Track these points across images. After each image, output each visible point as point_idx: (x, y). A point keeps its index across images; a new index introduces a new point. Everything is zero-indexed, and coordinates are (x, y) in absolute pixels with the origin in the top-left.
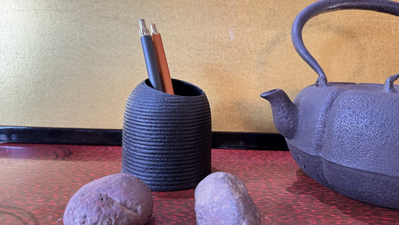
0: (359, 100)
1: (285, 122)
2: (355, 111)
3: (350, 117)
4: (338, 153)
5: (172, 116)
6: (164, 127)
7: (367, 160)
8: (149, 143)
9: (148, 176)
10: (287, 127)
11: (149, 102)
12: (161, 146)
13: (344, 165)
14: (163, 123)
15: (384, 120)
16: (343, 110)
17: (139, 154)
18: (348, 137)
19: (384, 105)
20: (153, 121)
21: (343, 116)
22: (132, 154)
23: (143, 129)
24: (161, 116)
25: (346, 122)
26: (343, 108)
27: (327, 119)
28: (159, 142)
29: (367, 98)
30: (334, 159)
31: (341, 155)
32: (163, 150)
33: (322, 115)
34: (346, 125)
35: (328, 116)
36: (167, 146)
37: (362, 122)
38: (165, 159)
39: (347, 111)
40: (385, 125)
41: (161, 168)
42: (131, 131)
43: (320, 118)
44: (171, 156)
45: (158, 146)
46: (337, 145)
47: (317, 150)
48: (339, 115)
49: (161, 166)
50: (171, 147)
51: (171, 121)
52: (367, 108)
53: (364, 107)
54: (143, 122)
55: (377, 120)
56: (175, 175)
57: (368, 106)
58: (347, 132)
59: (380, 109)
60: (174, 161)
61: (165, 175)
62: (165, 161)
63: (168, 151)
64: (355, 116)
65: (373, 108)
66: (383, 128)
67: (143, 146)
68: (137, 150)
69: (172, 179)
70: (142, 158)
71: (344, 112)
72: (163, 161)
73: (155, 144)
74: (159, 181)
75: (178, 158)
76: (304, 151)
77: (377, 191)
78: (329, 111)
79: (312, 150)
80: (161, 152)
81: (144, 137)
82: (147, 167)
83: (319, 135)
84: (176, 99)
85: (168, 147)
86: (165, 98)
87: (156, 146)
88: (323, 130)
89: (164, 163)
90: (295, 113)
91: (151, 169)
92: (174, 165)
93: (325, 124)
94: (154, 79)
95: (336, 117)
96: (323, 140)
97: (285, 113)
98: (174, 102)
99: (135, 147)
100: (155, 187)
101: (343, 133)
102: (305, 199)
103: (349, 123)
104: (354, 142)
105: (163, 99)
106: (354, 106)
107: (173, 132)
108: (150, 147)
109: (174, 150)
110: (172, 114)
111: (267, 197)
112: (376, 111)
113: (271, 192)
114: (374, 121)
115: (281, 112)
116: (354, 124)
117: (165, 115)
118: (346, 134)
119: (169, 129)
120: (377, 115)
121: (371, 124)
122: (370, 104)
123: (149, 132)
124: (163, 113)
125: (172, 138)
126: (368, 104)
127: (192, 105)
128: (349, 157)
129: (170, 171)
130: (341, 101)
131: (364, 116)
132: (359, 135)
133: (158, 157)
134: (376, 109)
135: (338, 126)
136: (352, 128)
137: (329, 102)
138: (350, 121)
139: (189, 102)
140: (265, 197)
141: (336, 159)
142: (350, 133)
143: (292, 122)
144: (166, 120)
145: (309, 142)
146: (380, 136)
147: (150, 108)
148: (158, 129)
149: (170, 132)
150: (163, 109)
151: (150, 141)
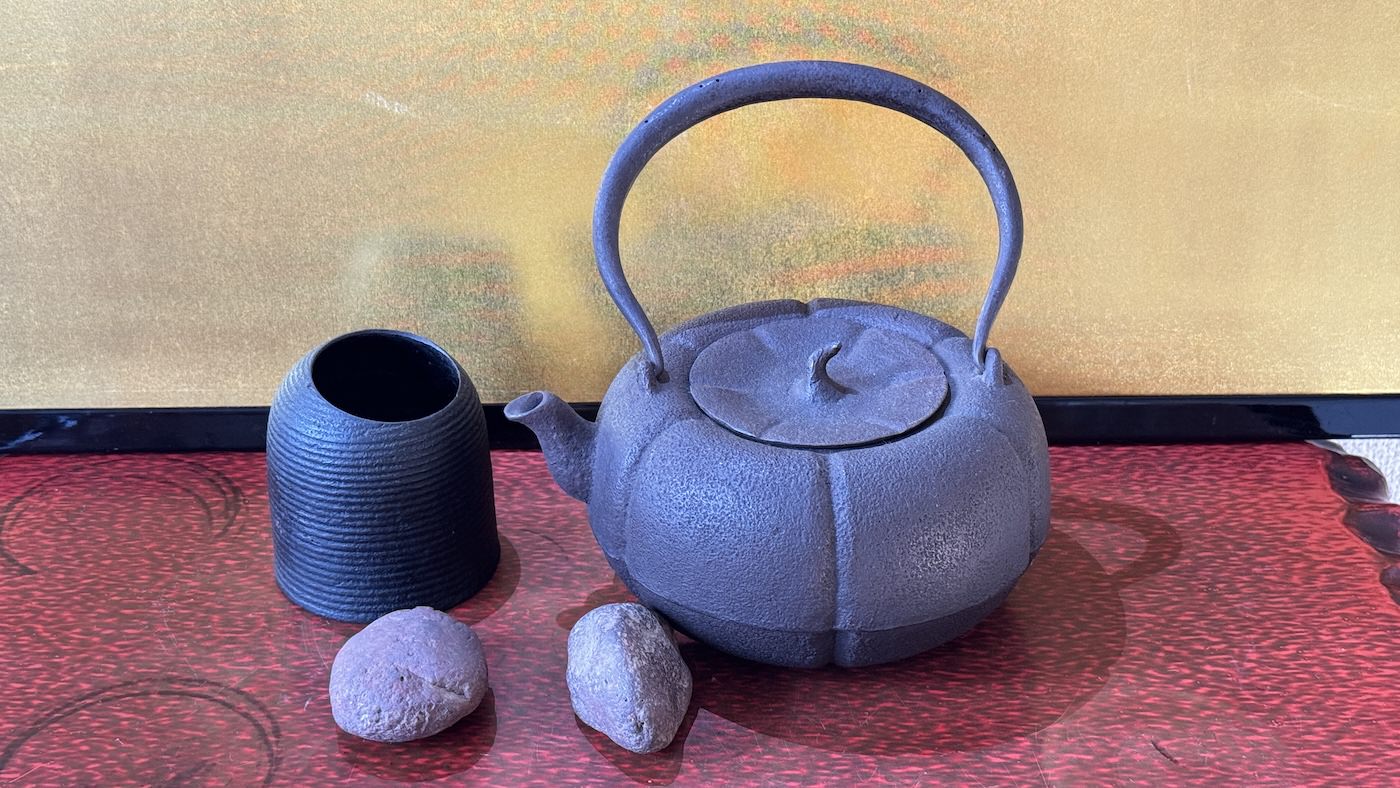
2: (668, 491)
5: (384, 473)
6: (367, 496)
9: (342, 595)
12: (366, 534)
14: (366, 489)
16: (651, 484)
17: (317, 549)
20: (342, 485)
22: (300, 546)
23: (322, 501)
24: (359, 474)
26: (650, 477)
28: (359, 527)
32: (372, 542)
36: (380, 533)
38: (378, 561)
39: (656, 486)
41: (370, 577)
44: (391, 552)
45: (359, 534)
49: (370, 573)
50: (389, 536)
51: (383, 483)
53: (682, 484)
54: (318, 485)
56: (403, 589)
60: (400, 562)
61: (381, 592)
62: (380, 565)
63: (382, 545)
67: (325, 535)
68: (312, 540)
70: (325, 557)
72: (375, 564)
73: (351, 530)
75: (406, 554)
80: (368, 546)
82: (339, 575)
85: (381, 537)
86: (364, 432)
89: (377, 567)
91: (348, 581)
92: (398, 570)
98: (387, 441)
99: (307, 534)
105: (359, 434)
106: (667, 479)
107: (389, 505)
108: (341, 536)
109: (396, 539)
110: (384, 468)
112: (699, 496)
117: (369, 472)
119: (379, 499)
122: (694, 480)
123: (336, 507)
124: (363, 467)
125: (389, 517)
127: (429, 439)
129: (391, 583)
133: (361, 557)
134: (700, 492)
139: (423, 434)
144: (372, 481)
147: (332, 454)
148: (354, 500)
149: (382, 507)
150: (362, 459)
151: (338, 525)
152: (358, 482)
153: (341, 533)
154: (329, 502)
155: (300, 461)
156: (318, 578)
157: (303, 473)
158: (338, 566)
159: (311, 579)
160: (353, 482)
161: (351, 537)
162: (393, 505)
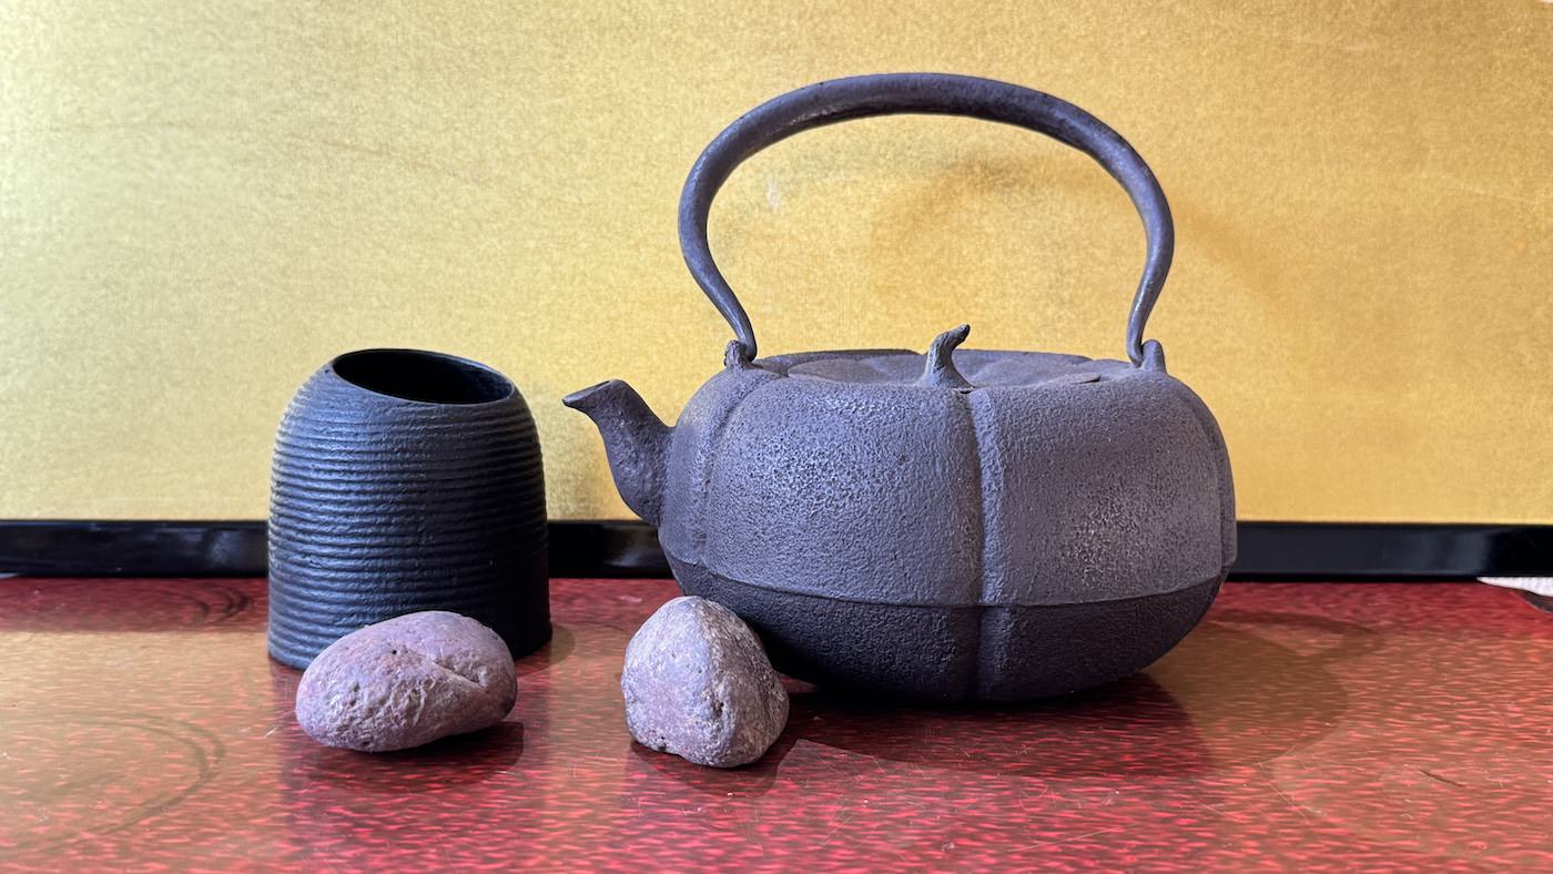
5: (408, 461)
8: (343, 541)
11: (341, 424)
12: (379, 546)
14: (382, 482)
17: (316, 574)
22: (297, 574)
23: (326, 502)
24: (375, 462)
28: (371, 535)
32: (385, 557)
36: (395, 546)
42: (292, 508)
50: (408, 550)
51: (405, 476)
67: (326, 550)
68: (310, 562)
70: (324, 583)
72: (386, 591)
73: (362, 541)
81: (327, 524)
84: (419, 413)
87: (362, 546)
89: (388, 595)
91: (352, 615)
99: (306, 554)
105: (380, 413)
107: (411, 507)
108: (347, 551)
110: (408, 455)
117: (388, 459)
119: (399, 497)
123: (343, 509)
124: (382, 452)
125: (410, 524)
133: (370, 580)
139: (460, 422)
144: (391, 472)
147: (344, 439)
148: (367, 498)
149: (402, 508)
150: (380, 442)
151: (344, 535)
152: (373, 473)
153: (346, 547)
154: (336, 503)
156: (314, 616)
159: (306, 620)
160: (367, 473)
161: (359, 551)
162: (416, 507)
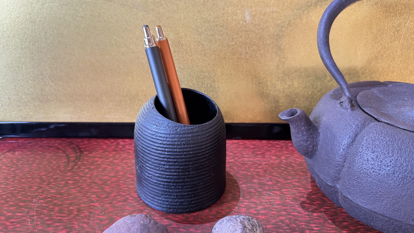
0: (384, 144)
1: (304, 145)
2: (379, 157)
3: (373, 161)
4: (355, 192)
5: (186, 148)
6: (177, 158)
7: (384, 206)
8: (162, 173)
9: (163, 201)
10: (306, 150)
11: (161, 133)
12: (176, 175)
13: (360, 205)
14: (177, 155)
15: (407, 172)
16: (367, 153)
17: (154, 181)
18: (368, 180)
19: (410, 155)
20: (166, 153)
21: (365, 158)
22: (147, 179)
23: (156, 160)
24: (174, 148)
25: (368, 166)
26: (366, 149)
27: (348, 155)
28: (173, 172)
29: (393, 143)
30: (351, 196)
31: (359, 195)
32: (178, 179)
33: (343, 150)
34: (367, 169)
35: (349, 152)
37: (385, 170)
38: (180, 187)
39: (371, 154)
40: (408, 177)
41: (176, 194)
43: (341, 153)
44: (186, 184)
45: (173, 175)
46: (355, 185)
47: (334, 181)
48: (362, 157)
49: (176, 192)
50: (186, 177)
51: (185, 153)
52: (392, 155)
53: (389, 153)
54: (156, 153)
55: (401, 171)
56: (190, 199)
57: (393, 153)
58: (367, 176)
59: (405, 159)
60: (190, 188)
61: (181, 200)
62: (180, 189)
64: (378, 162)
65: (398, 157)
66: (405, 180)
67: (157, 175)
68: (152, 177)
69: (187, 203)
70: (157, 185)
71: (367, 154)
72: (179, 189)
74: (176, 205)
75: (193, 184)
76: (321, 177)
77: (390, 229)
78: (351, 147)
79: (330, 180)
80: (176, 181)
81: (157, 167)
82: (162, 193)
83: (338, 168)
84: (189, 130)
86: (177, 129)
88: (343, 164)
89: (180, 190)
90: (315, 137)
91: (167, 195)
92: (189, 191)
93: (345, 159)
94: (164, 98)
95: (358, 157)
96: (342, 174)
97: (305, 137)
98: (188, 133)
99: (149, 174)
100: (172, 210)
101: (363, 175)
102: (317, 219)
103: (371, 168)
104: (373, 187)
105: (175, 130)
106: (378, 151)
107: (187, 163)
109: (189, 178)
110: (186, 146)
111: (281, 218)
112: (401, 160)
113: (285, 209)
114: (397, 171)
115: (300, 135)
116: (376, 170)
117: (179, 147)
118: (366, 178)
120: (401, 165)
121: (394, 173)
122: (396, 152)
123: (163, 163)
124: (176, 145)
125: (187, 168)
126: (393, 151)
127: (206, 133)
128: (366, 199)
129: (185, 197)
130: (365, 140)
131: (388, 164)
132: (379, 182)
133: (173, 185)
134: (401, 158)
135: (359, 167)
136: (374, 173)
137: (352, 137)
138: (372, 166)
139: (203, 131)
140: (279, 218)
141: (352, 197)
142: (370, 177)
143: (311, 146)
144: (180, 152)
145: (327, 172)
146: (401, 187)
148: (171, 160)
149: (184, 163)
151: (164, 171)
152: (173, 152)
153: (164, 175)
154: (160, 160)
155: (147, 141)
156: (153, 193)
157: (149, 147)
158: (162, 189)
159: (150, 193)
160: (171, 152)
161: (169, 177)
